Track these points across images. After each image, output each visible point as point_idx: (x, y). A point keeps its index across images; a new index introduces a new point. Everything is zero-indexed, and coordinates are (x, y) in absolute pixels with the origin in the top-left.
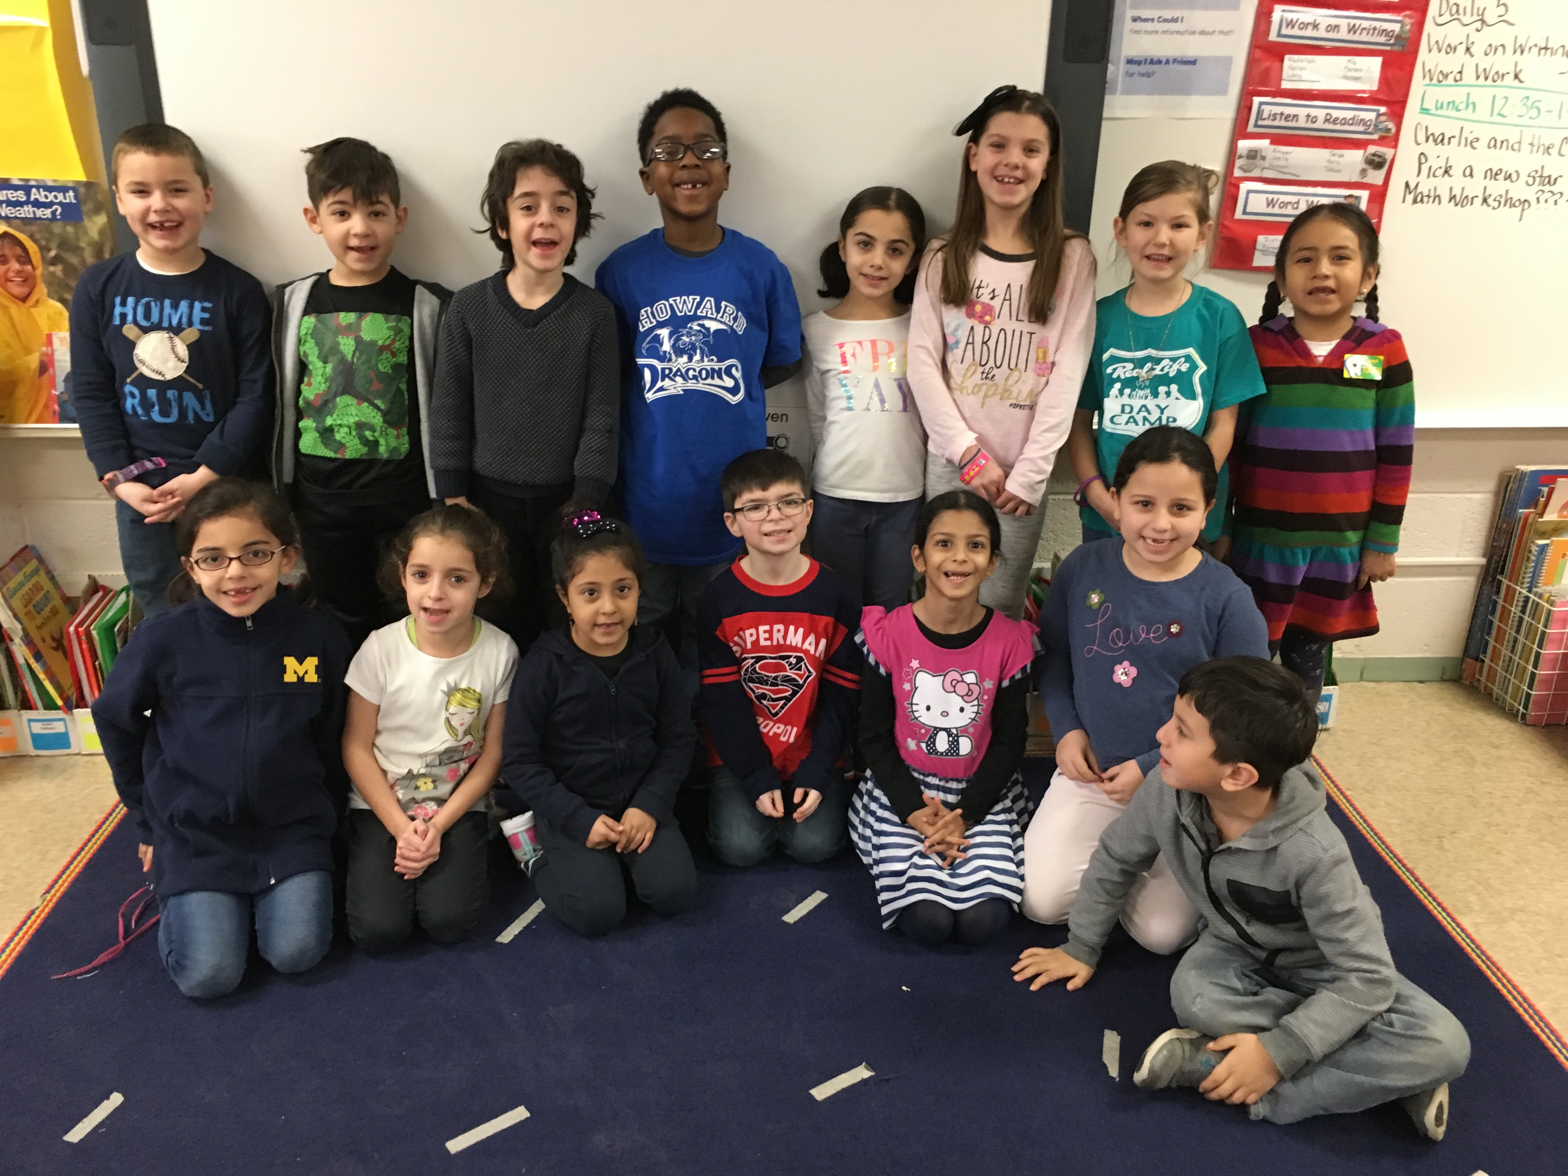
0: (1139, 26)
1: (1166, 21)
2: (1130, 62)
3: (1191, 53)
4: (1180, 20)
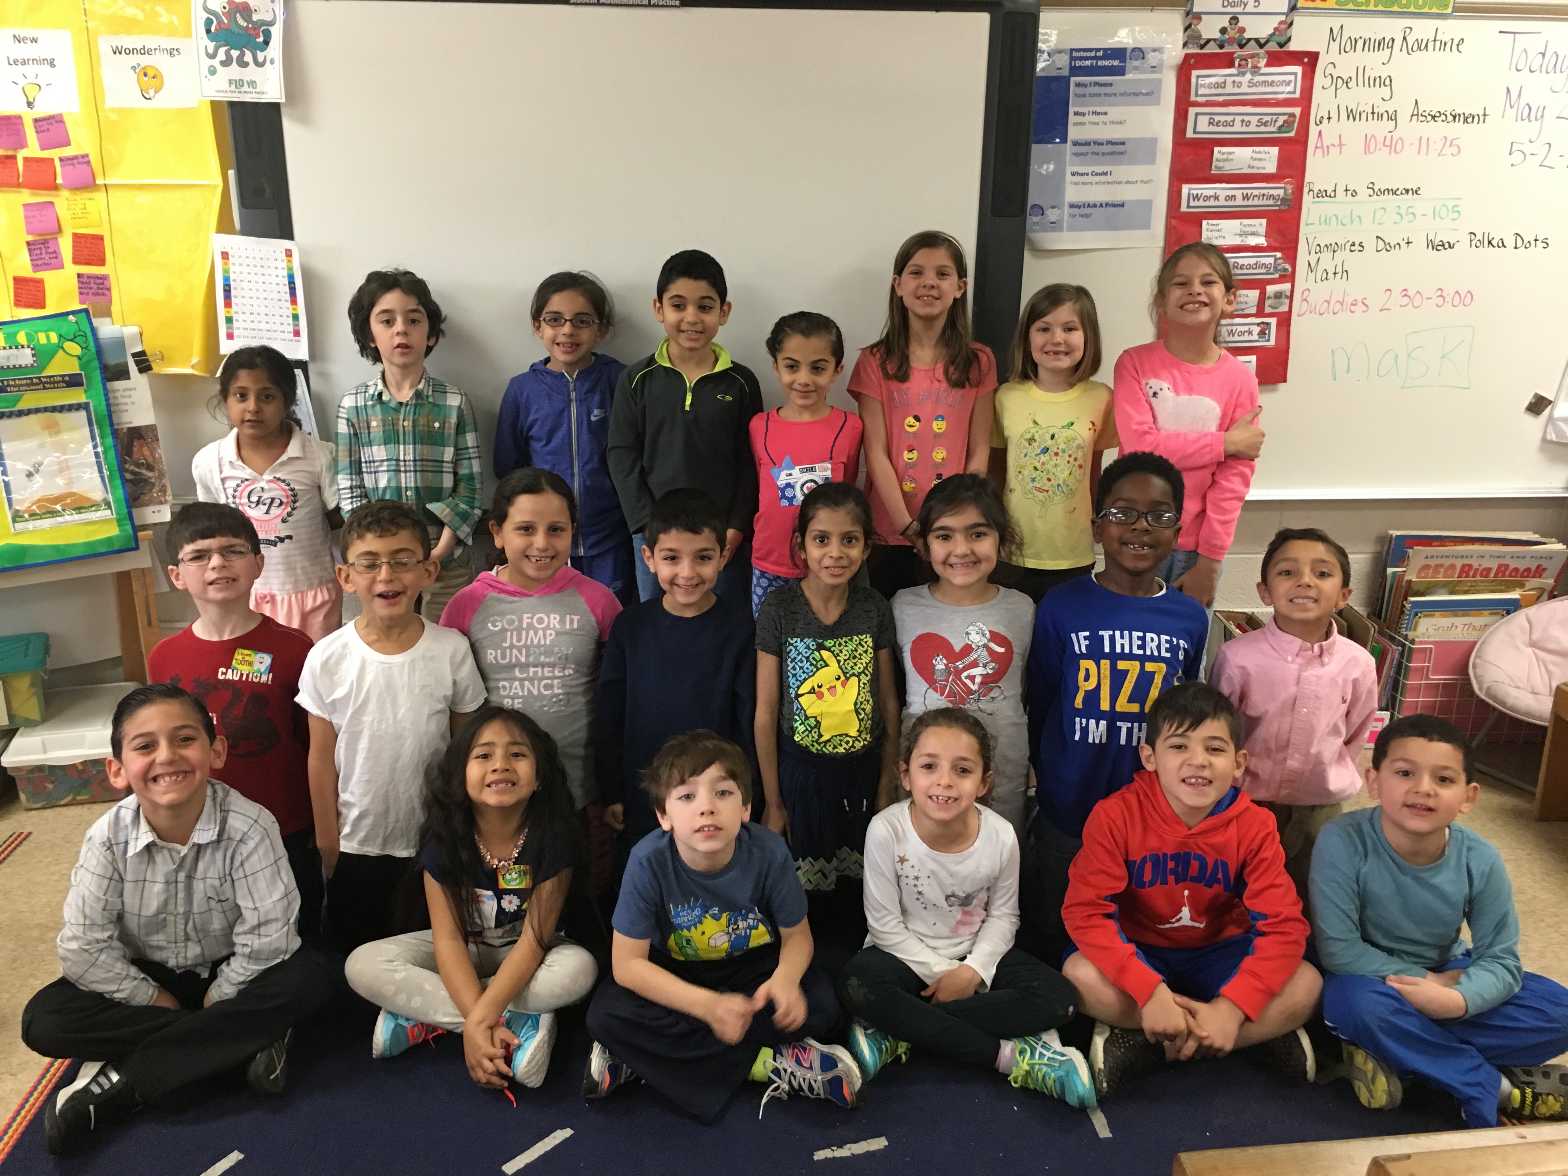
0: (1077, 178)
1: (1097, 174)
2: (1072, 206)
3: (1118, 198)
4: (1109, 173)
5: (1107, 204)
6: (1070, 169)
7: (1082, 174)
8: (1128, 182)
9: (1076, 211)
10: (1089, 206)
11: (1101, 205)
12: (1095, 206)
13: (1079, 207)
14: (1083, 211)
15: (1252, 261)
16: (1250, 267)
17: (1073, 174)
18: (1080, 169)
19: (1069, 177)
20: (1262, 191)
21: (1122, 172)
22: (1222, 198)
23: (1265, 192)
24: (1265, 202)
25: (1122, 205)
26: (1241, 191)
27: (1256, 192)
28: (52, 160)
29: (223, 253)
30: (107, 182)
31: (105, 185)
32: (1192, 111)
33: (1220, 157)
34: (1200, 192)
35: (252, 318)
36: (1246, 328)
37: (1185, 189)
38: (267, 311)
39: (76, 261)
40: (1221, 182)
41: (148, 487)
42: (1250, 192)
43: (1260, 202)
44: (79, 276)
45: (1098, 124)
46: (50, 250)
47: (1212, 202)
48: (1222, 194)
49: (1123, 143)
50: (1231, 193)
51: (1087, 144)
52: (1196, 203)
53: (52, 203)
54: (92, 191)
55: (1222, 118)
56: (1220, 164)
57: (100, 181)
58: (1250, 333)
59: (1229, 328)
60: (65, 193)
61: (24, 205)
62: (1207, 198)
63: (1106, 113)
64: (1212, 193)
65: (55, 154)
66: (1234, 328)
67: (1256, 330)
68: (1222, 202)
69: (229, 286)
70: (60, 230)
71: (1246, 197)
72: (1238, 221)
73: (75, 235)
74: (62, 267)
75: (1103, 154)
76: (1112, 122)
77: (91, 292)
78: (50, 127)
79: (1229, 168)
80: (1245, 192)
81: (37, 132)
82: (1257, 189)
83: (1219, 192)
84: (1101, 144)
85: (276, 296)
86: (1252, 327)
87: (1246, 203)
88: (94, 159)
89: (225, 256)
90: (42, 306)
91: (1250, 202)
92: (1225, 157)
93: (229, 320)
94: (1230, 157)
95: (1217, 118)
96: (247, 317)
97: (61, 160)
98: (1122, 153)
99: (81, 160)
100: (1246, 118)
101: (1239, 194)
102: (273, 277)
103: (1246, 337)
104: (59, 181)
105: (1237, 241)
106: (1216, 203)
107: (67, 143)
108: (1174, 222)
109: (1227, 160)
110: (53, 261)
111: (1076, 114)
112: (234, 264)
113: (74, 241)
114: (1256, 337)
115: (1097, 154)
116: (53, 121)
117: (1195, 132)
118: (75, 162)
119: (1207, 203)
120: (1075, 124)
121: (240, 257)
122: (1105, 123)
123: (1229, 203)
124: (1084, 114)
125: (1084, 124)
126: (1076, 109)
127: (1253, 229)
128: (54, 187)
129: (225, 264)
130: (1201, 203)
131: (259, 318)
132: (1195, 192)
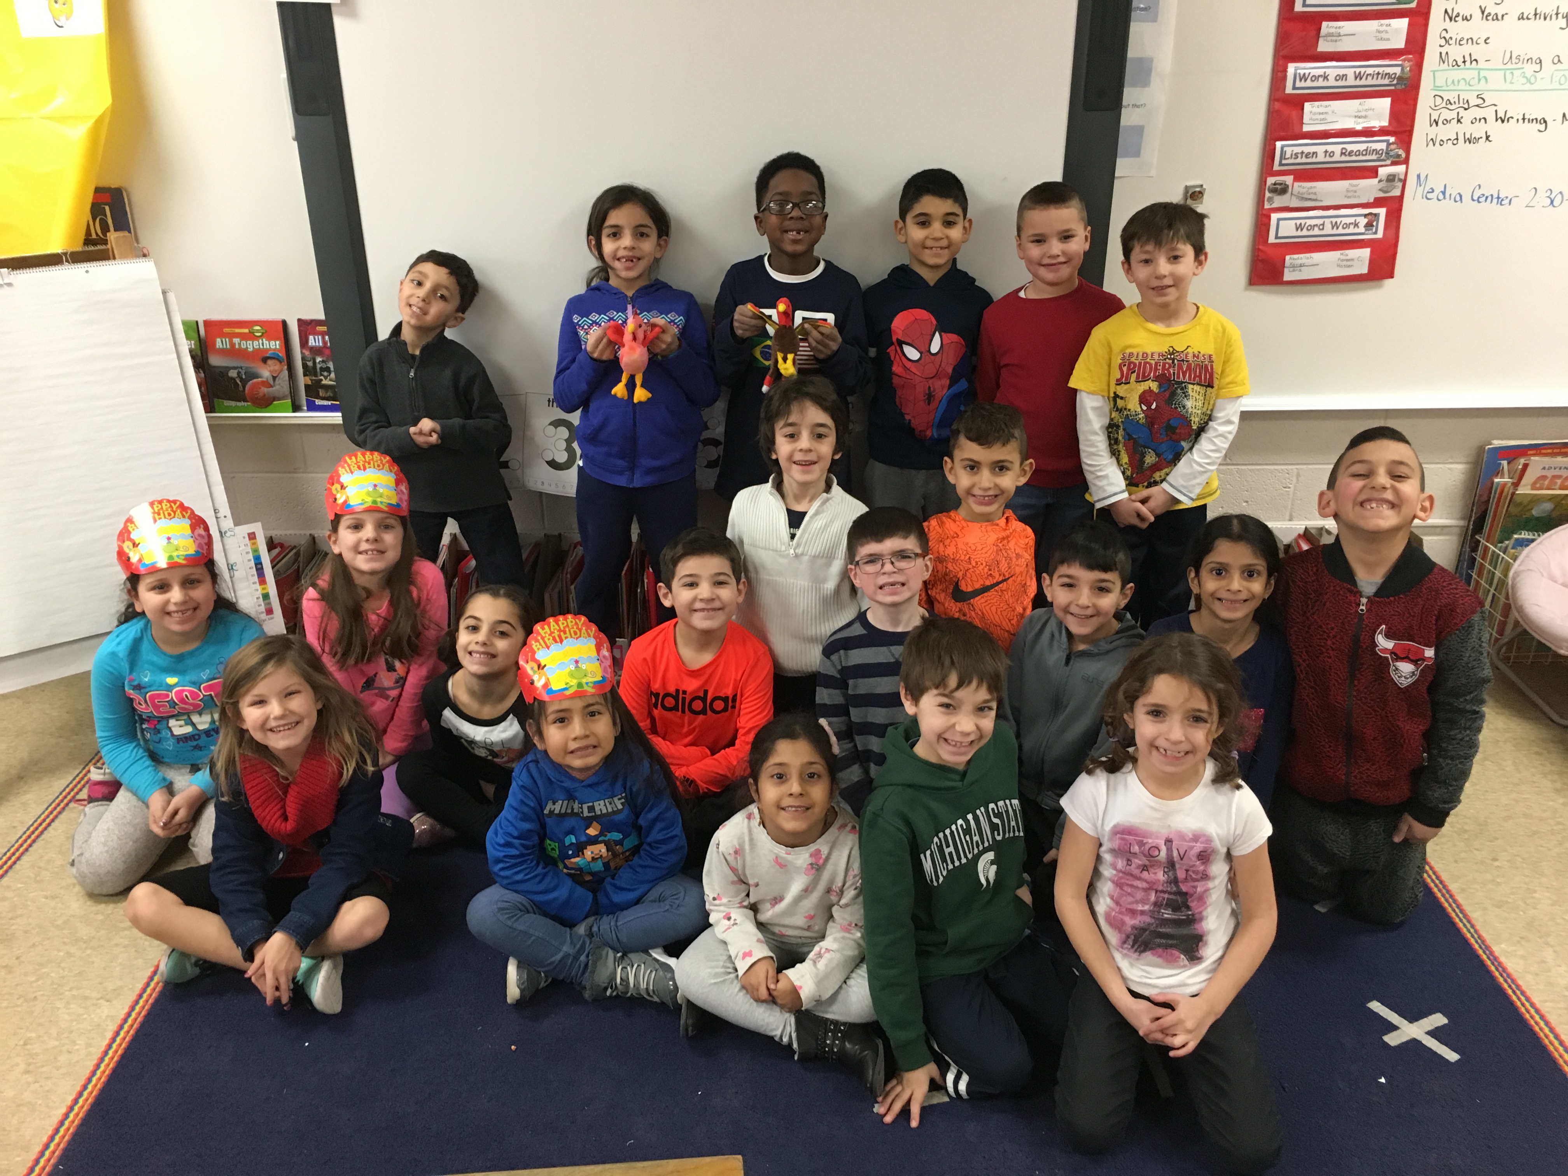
15: (1362, 147)
16: (1359, 153)
20: (1377, 70)
22: (1331, 78)
23: (1381, 70)
24: (1380, 81)
26: (1353, 70)
27: (1370, 71)
33: (1328, 32)
34: (1307, 72)
36: (1352, 220)
37: (1291, 68)
40: (1331, 60)
42: (1363, 70)
43: (1375, 82)
47: (1321, 83)
48: (1332, 73)
50: (1341, 72)
52: (1303, 84)
58: (1356, 225)
59: (1334, 220)
62: (1316, 78)
64: (1320, 72)
66: (1339, 220)
67: (1363, 221)
68: (1332, 82)
71: (1358, 76)
80: (1358, 70)
82: (1371, 67)
83: (1328, 71)
86: (1359, 219)
87: (1358, 82)
91: (1363, 82)
92: (1335, 32)
101: (1350, 73)
103: (1352, 230)
106: (1326, 84)
108: (1277, 105)
114: (1362, 229)
119: (1315, 84)
123: (1340, 83)
130: (1309, 83)
132: (1302, 72)
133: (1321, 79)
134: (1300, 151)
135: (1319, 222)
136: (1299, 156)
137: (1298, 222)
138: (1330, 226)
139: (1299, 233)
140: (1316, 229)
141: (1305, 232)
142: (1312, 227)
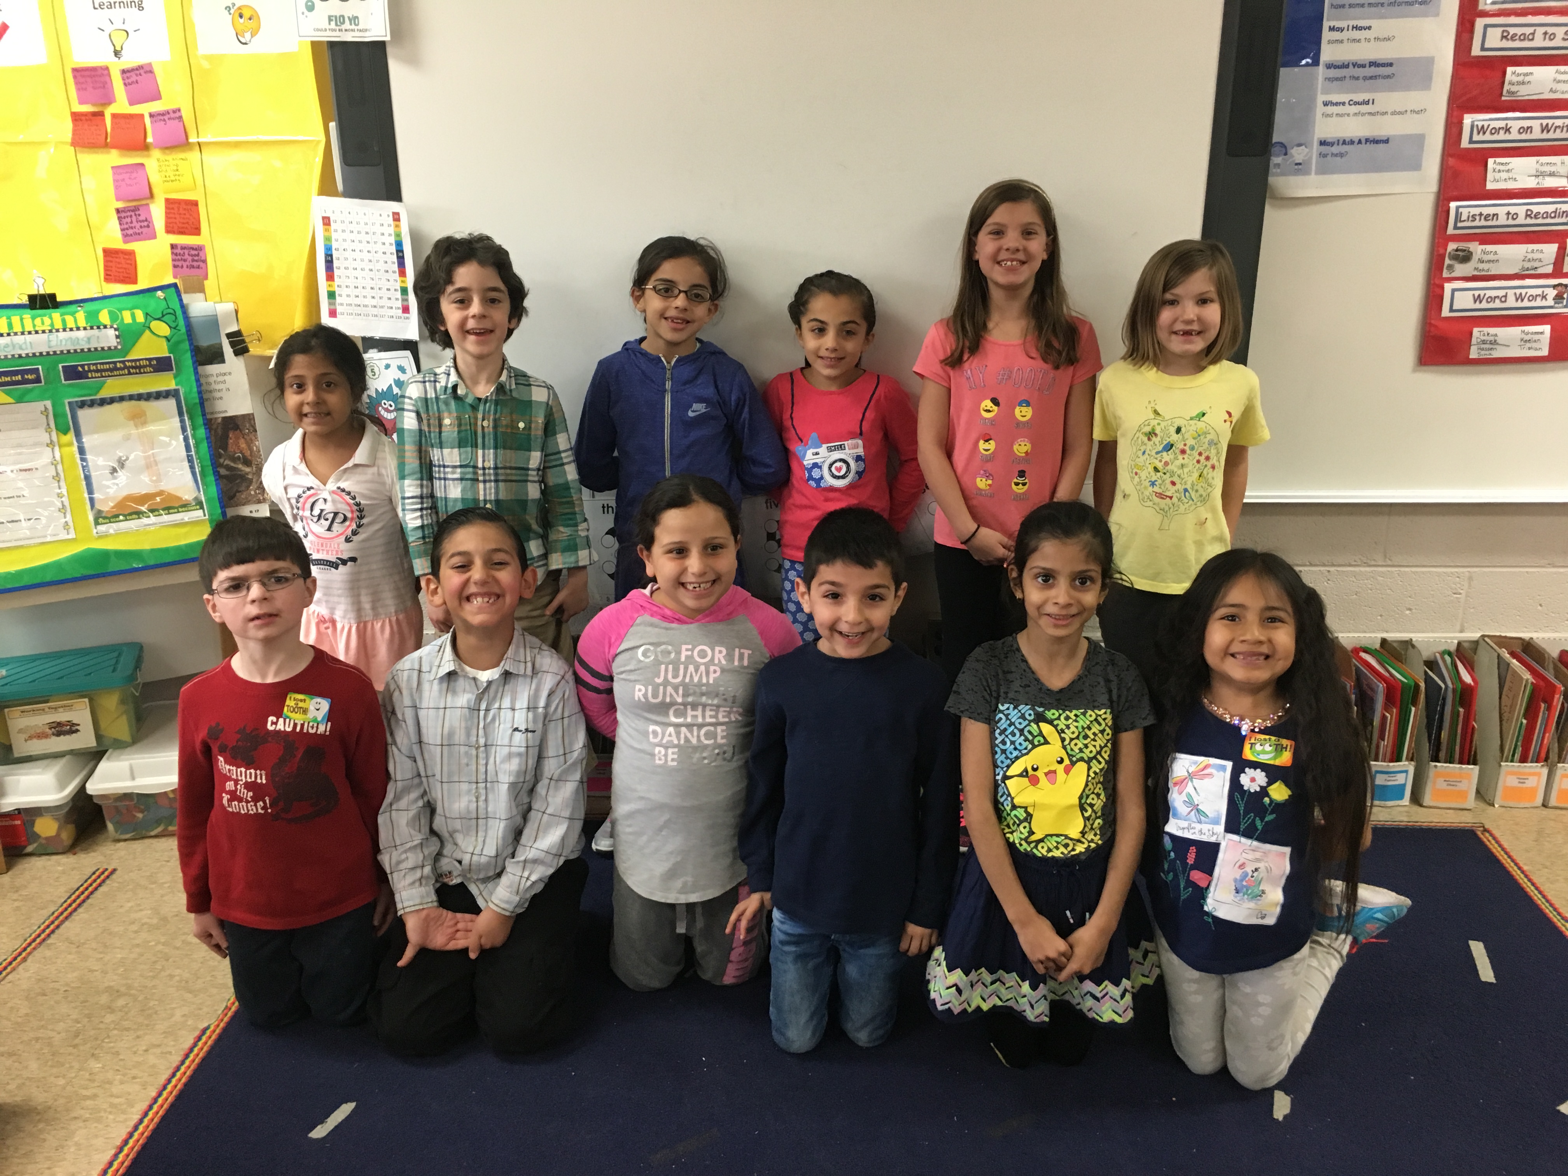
0: (1330, 109)
1: (1356, 103)
2: (1323, 143)
3: (1383, 132)
4: (1371, 102)
5: (1367, 140)
6: (1321, 98)
7: (1337, 104)
8: (1394, 113)
9: (1325, 149)
10: (1344, 142)
11: (1360, 142)
12: (1352, 142)
13: (1331, 144)
14: (1335, 149)
15: (1550, 208)
16: (1547, 215)
17: (1326, 104)
18: (1335, 98)
19: (1320, 109)
21: (1388, 100)
22: (1514, 130)
25: (1387, 141)
26: (1540, 121)
27: (1559, 122)
28: (142, 116)
29: (324, 218)
30: (201, 140)
31: (199, 144)
32: (1480, 23)
33: (1515, 79)
34: (1486, 124)
35: (357, 292)
36: (1539, 291)
37: (1468, 119)
38: (372, 284)
39: (169, 230)
40: (1513, 110)
41: (244, 484)
42: (1550, 122)
44: (173, 247)
45: (1359, 41)
46: (141, 218)
47: (1502, 136)
48: (1515, 125)
49: (1391, 65)
50: (1526, 124)
51: (1345, 66)
52: (1481, 137)
53: (142, 165)
54: (184, 151)
55: (1519, 31)
56: (1514, 89)
57: (193, 139)
58: (1544, 297)
59: (1518, 291)
60: (156, 153)
61: (112, 168)
62: (1497, 131)
63: (1369, 28)
64: (1502, 124)
65: (145, 109)
66: (1523, 291)
67: (1552, 293)
68: (1514, 135)
69: (331, 256)
70: (151, 196)
71: (1545, 129)
72: (1533, 159)
73: (168, 201)
74: (153, 236)
75: (1365, 78)
76: (1377, 39)
77: (185, 264)
78: (139, 78)
79: (1525, 93)
80: (1545, 122)
81: (125, 84)
82: (1561, 118)
83: (1511, 123)
84: (1363, 66)
85: (381, 266)
86: (1547, 291)
87: (1545, 136)
88: (187, 115)
89: (326, 221)
90: (134, 281)
91: (1551, 135)
92: (1520, 79)
93: (332, 295)
94: (1527, 79)
95: (1512, 31)
96: (352, 292)
97: (151, 115)
98: (1388, 77)
99: (172, 115)
100: (1550, 30)
101: (1536, 125)
102: (379, 245)
103: (1539, 302)
104: (150, 139)
105: (1531, 183)
106: (1508, 137)
107: (157, 96)
108: (1451, 161)
109: (1523, 83)
110: (145, 230)
111: (1332, 29)
112: (336, 231)
113: (166, 208)
114: (1550, 302)
115: (1357, 78)
116: (142, 71)
117: (1483, 49)
118: (166, 117)
119: (1495, 137)
120: (1329, 42)
121: (342, 222)
122: (1368, 40)
123: (1524, 136)
124: (1341, 30)
125: (1342, 42)
126: (1332, 24)
127: (1553, 169)
128: (144, 147)
129: (326, 230)
130: (1488, 137)
131: (364, 293)
132: (1480, 124)
133: (1502, 132)
134: (1478, 213)
135: (1501, 293)
136: (1478, 218)
137: (1477, 293)
138: (1514, 298)
139: (1477, 306)
140: (1497, 301)
141: (1484, 305)
142: (1492, 299)
